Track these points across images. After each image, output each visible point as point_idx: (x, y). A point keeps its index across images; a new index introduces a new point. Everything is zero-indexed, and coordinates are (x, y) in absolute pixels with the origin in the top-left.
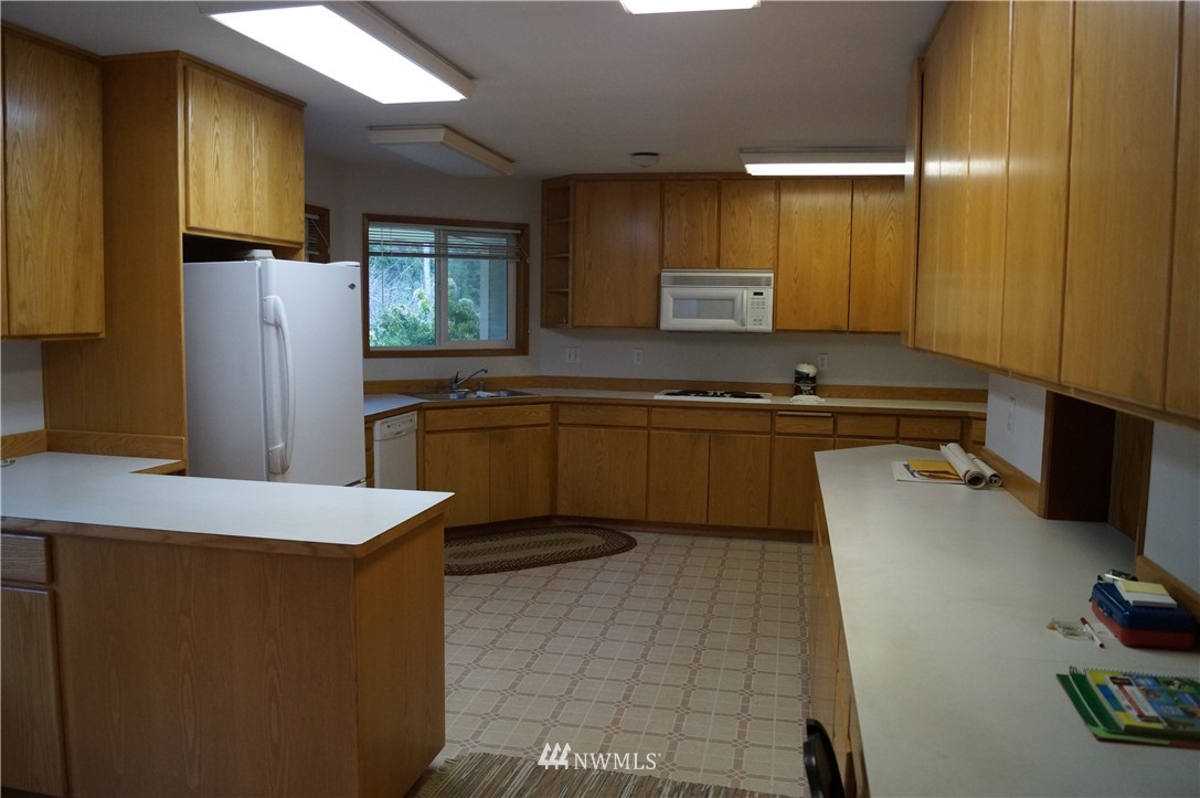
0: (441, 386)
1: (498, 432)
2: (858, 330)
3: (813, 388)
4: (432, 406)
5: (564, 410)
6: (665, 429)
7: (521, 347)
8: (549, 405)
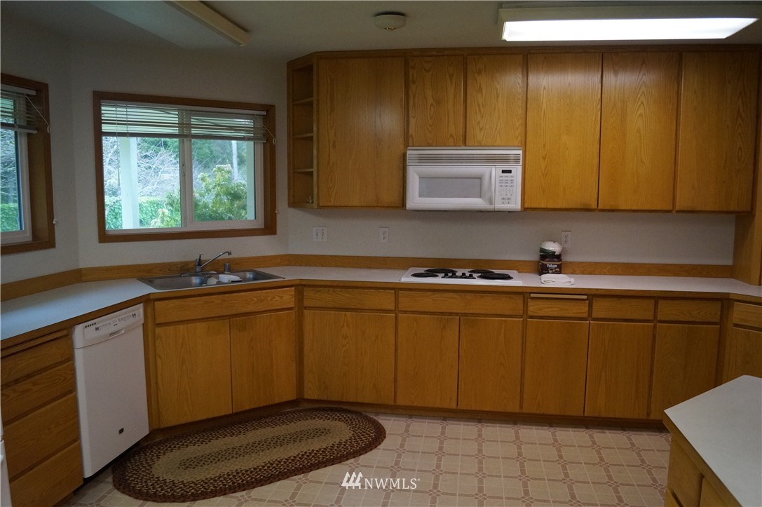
0: (184, 269)
1: (240, 320)
2: (608, 208)
3: (559, 266)
4: (162, 296)
5: (308, 293)
6: (413, 312)
7: (269, 227)
8: (293, 288)
